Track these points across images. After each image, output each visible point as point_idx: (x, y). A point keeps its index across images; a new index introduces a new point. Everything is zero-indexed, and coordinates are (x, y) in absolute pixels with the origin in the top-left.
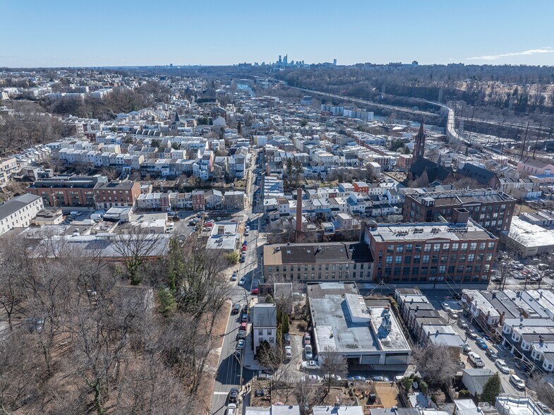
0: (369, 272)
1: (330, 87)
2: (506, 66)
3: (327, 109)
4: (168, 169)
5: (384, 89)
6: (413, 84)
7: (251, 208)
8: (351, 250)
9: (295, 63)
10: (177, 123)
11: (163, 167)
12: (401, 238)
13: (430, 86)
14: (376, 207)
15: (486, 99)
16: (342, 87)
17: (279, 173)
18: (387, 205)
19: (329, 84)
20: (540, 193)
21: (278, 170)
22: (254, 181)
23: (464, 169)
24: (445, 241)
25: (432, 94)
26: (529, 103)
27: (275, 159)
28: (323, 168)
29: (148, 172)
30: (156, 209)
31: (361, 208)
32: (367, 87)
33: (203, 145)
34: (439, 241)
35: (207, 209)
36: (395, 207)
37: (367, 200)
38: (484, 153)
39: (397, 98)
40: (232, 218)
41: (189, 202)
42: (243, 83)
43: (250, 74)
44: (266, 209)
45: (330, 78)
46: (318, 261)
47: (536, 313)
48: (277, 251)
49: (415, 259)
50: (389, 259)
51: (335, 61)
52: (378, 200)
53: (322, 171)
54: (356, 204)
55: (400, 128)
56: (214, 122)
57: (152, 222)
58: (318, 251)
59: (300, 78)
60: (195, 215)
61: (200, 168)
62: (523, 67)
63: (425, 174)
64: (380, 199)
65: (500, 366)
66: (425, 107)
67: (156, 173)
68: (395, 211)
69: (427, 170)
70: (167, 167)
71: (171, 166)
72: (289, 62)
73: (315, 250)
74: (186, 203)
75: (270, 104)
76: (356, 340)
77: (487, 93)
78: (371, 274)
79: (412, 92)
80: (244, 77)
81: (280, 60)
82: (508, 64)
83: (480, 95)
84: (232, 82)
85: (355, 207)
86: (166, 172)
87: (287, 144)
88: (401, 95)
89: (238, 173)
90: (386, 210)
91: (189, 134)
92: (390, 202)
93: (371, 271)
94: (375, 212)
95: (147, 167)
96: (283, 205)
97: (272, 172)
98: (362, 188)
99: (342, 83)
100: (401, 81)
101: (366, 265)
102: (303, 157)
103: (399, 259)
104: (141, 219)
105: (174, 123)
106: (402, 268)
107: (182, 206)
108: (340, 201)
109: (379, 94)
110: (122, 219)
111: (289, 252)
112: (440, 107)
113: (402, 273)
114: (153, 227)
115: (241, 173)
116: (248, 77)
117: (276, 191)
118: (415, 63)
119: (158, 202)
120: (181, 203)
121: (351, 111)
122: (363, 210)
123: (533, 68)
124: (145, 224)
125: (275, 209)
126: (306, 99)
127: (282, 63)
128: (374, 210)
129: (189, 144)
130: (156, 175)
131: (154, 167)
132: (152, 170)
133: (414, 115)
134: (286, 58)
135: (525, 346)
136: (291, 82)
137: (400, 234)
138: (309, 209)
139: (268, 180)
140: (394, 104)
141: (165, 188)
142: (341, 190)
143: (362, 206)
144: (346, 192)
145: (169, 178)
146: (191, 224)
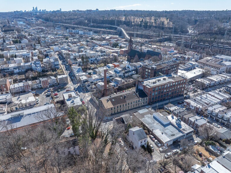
0: (146, 101)
1: (67, 21)
2: (131, 10)
3: (71, 31)
4: (17, 69)
5: (91, 21)
6: (103, 19)
7: (72, 82)
8: (137, 93)
9: (42, 11)
10: (5, 44)
11: (14, 69)
12: (155, 84)
13: (110, 19)
14: (126, 72)
15: (133, 24)
16: (72, 21)
17: (77, 63)
18: (130, 71)
19: (66, 20)
20: (176, 58)
21: (76, 62)
22: (65, 69)
23: (147, 52)
24: (171, 83)
25: (112, 22)
26: (148, 25)
27: (71, 56)
28: (94, 59)
29: (6, 72)
30: (23, 92)
31: (121, 74)
32: (84, 20)
33: (29, 54)
34: (169, 83)
35: (50, 86)
36: (134, 72)
37: (122, 70)
38: (146, 45)
39: (98, 25)
40: (65, 89)
41: (39, 85)
42: (19, 21)
43: (21, 16)
44: (82, 81)
45: (65, 17)
46: (128, 102)
47: (210, 103)
48: (108, 101)
49: (162, 92)
50: (153, 94)
51: (60, 9)
52: (126, 69)
53: (95, 60)
54: (119, 73)
55: (108, 38)
56: (22, 41)
57: (27, 99)
58: (125, 97)
59: (51, 18)
60: (46, 91)
61: (36, 66)
62: (137, 11)
63: (136, 56)
64: (127, 69)
65: (216, 126)
66: (111, 28)
67: (10, 72)
68: (134, 73)
69: (138, 55)
70: (17, 68)
71: (19, 67)
72: (38, 10)
73: (124, 97)
74: (38, 85)
75: (42, 31)
76: (172, 132)
77: (132, 21)
78: (147, 102)
79: (103, 22)
80: (19, 18)
81: (34, 9)
82: (132, 10)
83: (130, 22)
84: (14, 20)
85: (119, 74)
86: (17, 71)
87: (71, 49)
88: (99, 23)
89: (56, 66)
90: (130, 73)
91: (14, 49)
92: (130, 70)
93: (147, 100)
94: (126, 75)
95: (4, 70)
96: (90, 79)
97: (73, 63)
98: (117, 65)
99: (71, 19)
100: (98, 18)
101: (145, 98)
102: (83, 54)
103: (156, 93)
104: (19, 99)
105: (3, 44)
106: (158, 96)
107: (36, 88)
108: (112, 72)
109: (89, 24)
110: (8, 101)
111: (113, 100)
112: (117, 28)
113: (157, 98)
114: (30, 102)
115: (58, 66)
116: (21, 18)
117: (80, 72)
118: (97, 9)
119: (22, 88)
120: (35, 86)
121: (82, 32)
122: (122, 75)
123: (140, 11)
124: (23, 102)
125: (87, 81)
126: (58, 27)
127: (35, 10)
128: (126, 74)
129: (21, 54)
130: (12, 74)
131: (8, 69)
132: (8, 70)
133: (108, 31)
134: (36, 8)
135: (220, 116)
136: (47, 20)
137: (154, 83)
138: (100, 78)
139: (74, 67)
140: (97, 27)
141: (20, 80)
142: (109, 67)
143: (122, 73)
144: (111, 68)
145: (19, 74)
146: (48, 96)
